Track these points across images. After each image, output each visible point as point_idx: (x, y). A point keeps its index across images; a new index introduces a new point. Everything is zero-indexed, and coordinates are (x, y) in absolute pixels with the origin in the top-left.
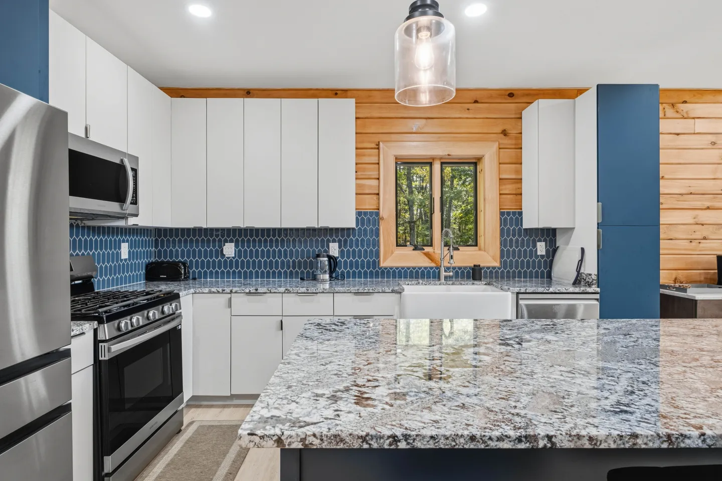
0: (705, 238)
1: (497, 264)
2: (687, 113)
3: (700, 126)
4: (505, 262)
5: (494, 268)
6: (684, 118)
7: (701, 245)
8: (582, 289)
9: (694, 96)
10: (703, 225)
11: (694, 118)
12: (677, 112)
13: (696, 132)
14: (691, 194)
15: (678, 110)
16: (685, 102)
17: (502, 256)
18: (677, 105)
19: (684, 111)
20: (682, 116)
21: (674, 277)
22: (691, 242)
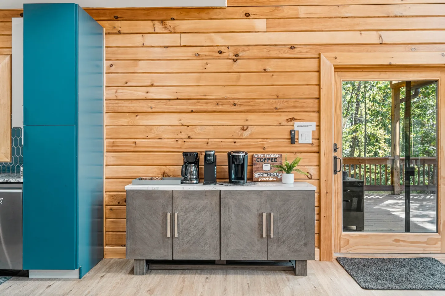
0: (189, 138)
1: (8, 160)
2: (174, 28)
3: (186, 39)
4: (16, 158)
5: (6, 163)
6: (171, 33)
7: (186, 144)
8: (6, 179)
9: (181, 13)
10: (188, 126)
11: (181, 33)
12: (166, 28)
13: (182, 44)
14: (178, 99)
15: (166, 26)
16: (172, 19)
17: (13, 153)
18: (166, 21)
19: (172, 27)
20: (169, 32)
21: (162, 171)
22: (177, 141)
